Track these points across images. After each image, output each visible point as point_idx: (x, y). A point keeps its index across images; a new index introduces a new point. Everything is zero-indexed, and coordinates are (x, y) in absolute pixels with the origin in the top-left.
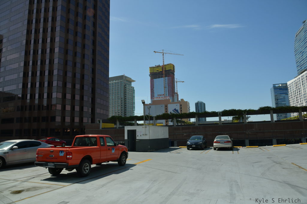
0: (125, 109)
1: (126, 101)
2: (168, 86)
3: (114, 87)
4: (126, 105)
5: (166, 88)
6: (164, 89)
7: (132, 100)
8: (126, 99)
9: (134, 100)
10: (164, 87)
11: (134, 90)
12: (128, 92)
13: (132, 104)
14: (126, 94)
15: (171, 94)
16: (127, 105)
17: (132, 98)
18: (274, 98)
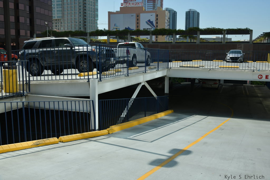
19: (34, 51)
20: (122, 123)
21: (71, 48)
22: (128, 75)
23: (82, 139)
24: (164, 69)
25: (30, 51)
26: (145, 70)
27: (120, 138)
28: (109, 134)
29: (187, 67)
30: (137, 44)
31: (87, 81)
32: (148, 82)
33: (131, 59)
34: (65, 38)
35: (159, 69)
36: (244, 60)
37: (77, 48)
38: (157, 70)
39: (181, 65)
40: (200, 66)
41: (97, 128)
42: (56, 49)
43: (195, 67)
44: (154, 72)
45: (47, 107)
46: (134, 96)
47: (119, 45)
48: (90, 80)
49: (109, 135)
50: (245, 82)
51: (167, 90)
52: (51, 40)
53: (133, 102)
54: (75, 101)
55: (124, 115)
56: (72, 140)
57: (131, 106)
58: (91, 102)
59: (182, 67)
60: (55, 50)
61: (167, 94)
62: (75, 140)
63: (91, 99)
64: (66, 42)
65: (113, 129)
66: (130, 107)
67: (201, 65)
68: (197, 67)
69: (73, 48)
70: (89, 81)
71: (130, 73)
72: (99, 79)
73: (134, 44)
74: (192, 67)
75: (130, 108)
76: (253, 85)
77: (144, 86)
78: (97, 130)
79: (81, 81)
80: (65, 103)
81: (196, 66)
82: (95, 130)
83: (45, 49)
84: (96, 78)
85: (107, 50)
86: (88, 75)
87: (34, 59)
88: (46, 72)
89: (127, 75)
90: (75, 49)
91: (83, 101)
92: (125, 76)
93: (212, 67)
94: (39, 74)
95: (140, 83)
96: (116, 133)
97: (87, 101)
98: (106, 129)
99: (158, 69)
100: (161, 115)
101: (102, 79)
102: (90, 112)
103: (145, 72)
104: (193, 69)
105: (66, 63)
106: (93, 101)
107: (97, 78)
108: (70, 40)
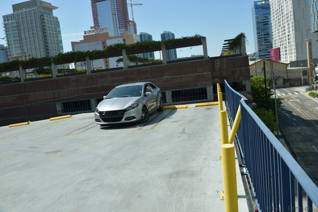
2: (118, 13)
3: (25, 19)
5: (115, 15)
6: (113, 18)
7: (57, 37)
9: (61, 37)
10: (112, 14)
11: (58, 22)
13: (58, 44)
14: (45, 29)
15: (123, 24)
17: (56, 34)
18: (255, 21)
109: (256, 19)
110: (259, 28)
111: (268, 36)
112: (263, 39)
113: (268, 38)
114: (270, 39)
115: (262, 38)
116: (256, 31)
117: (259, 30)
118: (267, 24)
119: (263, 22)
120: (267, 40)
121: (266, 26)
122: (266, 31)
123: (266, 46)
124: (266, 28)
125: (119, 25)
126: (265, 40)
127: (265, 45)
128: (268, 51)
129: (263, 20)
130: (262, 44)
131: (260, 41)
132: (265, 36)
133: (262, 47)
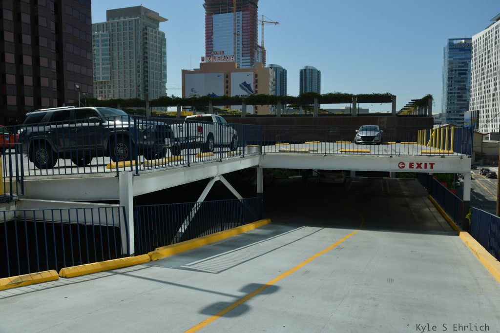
0: (146, 79)
1: (147, 62)
2: (243, 33)
4: (147, 72)
5: (238, 35)
6: (235, 39)
7: (161, 61)
8: (147, 57)
9: (165, 61)
10: (235, 34)
11: (165, 40)
12: (151, 43)
13: (161, 70)
15: (247, 50)
16: (151, 71)
17: (160, 57)
18: (447, 67)
19: (41, 129)
20: (179, 242)
21: (101, 124)
22: (189, 165)
23: (102, 271)
24: (253, 155)
25: (35, 129)
26: (221, 157)
27: (168, 268)
28: (151, 260)
29: (290, 152)
30: (216, 117)
31: (116, 175)
32: (226, 176)
33: (205, 140)
34: (93, 108)
35: (245, 156)
36: (383, 140)
37: (111, 123)
38: (241, 157)
39: (281, 149)
40: (310, 151)
41: (132, 251)
42: (79, 125)
43: (302, 152)
44: (237, 160)
45: (57, 218)
46: (202, 198)
47: (187, 119)
48: (120, 174)
49: (151, 262)
50: (386, 174)
51: (260, 189)
52: (70, 111)
53: (200, 208)
54: (92, 209)
55: (182, 230)
56: (82, 274)
57: (195, 215)
58: (121, 209)
59: (283, 151)
60: (76, 127)
61: (260, 194)
62: (90, 274)
63: (121, 204)
64: (93, 113)
65: (159, 253)
66: (193, 216)
67: (312, 148)
68: (306, 152)
69: (104, 124)
70: (118, 176)
71: (192, 161)
72: (134, 172)
73: (211, 117)
74: (298, 152)
75: (193, 219)
76: (398, 179)
77: (218, 183)
78: (132, 255)
79: (107, 176)
80: (81, 212)
81: (304, 150)
82: (128, 255)
83: (60, 126)
84: (130, 170)
85: (159, 127)
86: (117, 167)
87: (42, 141)
88: (61, 162)
89: (187, 165)
90: (109, 125)
91: (112, 208)
92: (184, 167)
93: (327, 152)
94: (51, 166)
95: (213, 178)
96: (164, 260)
97: (113, 208)
98: (146, 253)
99: (243, 156)
100: (249, 228)
101: (139, 172)
102: (120, 226)
103: (221, 160)
104: (300, 154)
105: (88, 147)
106: (124, 208)
107: (132, 170)
108: (100, 112)
109: (449, 65)
110: (452, 78)
111: (464, 91)
112: (456, 95)
113: (464, 95)
114: (466, 97)
115: (455, 93)
116: (446, 82)
117: (452, 82)
118: (465, 74)
119: (459, 70)
120: (462, 97)
121: (462, 76)
122: (462, 83)
123: (459, 106)
124: (462, 80)
125: (243, 50)
126: (458, 97)
127: (458, 104)
128: (460, 114)
129: (459, 67)
130: (454, 103)
131: (451, 97)
132: (459, 91)
133: (452, 106)
